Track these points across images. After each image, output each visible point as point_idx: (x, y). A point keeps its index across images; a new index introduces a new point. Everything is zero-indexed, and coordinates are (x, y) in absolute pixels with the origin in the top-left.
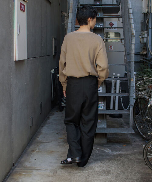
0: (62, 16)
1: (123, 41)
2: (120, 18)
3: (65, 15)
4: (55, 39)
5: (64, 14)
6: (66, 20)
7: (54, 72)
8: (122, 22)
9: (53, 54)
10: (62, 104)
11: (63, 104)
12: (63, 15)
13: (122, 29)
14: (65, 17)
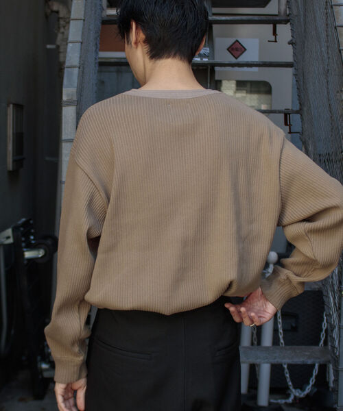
0: (47, 17)
1: (295, 118)
2: (278, 26)
3: (57, 12)
4: (18, 107)
5: (55, 8)
6: (62, 30)
7: (11, 241)
8: (291, 43)
9: (10, 166)
10: (42, 371)
11: (46, 370)
12: (52, 11)
13: (290, 71)
14: (59, 19)
